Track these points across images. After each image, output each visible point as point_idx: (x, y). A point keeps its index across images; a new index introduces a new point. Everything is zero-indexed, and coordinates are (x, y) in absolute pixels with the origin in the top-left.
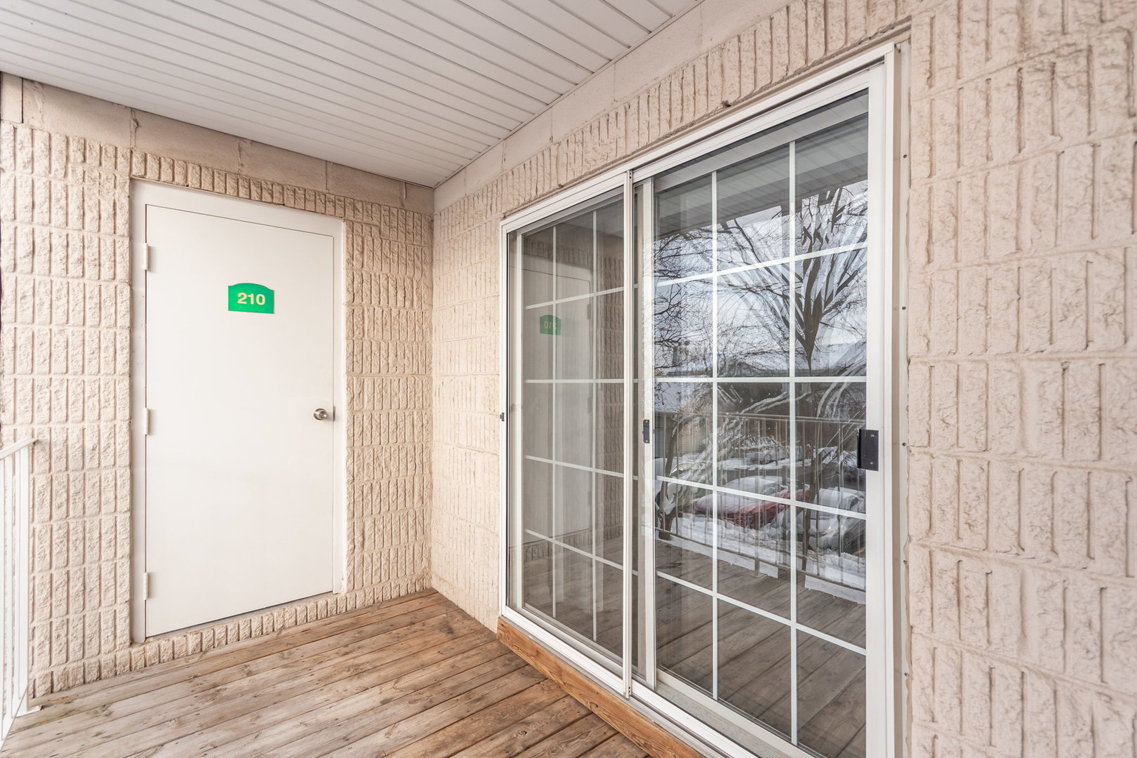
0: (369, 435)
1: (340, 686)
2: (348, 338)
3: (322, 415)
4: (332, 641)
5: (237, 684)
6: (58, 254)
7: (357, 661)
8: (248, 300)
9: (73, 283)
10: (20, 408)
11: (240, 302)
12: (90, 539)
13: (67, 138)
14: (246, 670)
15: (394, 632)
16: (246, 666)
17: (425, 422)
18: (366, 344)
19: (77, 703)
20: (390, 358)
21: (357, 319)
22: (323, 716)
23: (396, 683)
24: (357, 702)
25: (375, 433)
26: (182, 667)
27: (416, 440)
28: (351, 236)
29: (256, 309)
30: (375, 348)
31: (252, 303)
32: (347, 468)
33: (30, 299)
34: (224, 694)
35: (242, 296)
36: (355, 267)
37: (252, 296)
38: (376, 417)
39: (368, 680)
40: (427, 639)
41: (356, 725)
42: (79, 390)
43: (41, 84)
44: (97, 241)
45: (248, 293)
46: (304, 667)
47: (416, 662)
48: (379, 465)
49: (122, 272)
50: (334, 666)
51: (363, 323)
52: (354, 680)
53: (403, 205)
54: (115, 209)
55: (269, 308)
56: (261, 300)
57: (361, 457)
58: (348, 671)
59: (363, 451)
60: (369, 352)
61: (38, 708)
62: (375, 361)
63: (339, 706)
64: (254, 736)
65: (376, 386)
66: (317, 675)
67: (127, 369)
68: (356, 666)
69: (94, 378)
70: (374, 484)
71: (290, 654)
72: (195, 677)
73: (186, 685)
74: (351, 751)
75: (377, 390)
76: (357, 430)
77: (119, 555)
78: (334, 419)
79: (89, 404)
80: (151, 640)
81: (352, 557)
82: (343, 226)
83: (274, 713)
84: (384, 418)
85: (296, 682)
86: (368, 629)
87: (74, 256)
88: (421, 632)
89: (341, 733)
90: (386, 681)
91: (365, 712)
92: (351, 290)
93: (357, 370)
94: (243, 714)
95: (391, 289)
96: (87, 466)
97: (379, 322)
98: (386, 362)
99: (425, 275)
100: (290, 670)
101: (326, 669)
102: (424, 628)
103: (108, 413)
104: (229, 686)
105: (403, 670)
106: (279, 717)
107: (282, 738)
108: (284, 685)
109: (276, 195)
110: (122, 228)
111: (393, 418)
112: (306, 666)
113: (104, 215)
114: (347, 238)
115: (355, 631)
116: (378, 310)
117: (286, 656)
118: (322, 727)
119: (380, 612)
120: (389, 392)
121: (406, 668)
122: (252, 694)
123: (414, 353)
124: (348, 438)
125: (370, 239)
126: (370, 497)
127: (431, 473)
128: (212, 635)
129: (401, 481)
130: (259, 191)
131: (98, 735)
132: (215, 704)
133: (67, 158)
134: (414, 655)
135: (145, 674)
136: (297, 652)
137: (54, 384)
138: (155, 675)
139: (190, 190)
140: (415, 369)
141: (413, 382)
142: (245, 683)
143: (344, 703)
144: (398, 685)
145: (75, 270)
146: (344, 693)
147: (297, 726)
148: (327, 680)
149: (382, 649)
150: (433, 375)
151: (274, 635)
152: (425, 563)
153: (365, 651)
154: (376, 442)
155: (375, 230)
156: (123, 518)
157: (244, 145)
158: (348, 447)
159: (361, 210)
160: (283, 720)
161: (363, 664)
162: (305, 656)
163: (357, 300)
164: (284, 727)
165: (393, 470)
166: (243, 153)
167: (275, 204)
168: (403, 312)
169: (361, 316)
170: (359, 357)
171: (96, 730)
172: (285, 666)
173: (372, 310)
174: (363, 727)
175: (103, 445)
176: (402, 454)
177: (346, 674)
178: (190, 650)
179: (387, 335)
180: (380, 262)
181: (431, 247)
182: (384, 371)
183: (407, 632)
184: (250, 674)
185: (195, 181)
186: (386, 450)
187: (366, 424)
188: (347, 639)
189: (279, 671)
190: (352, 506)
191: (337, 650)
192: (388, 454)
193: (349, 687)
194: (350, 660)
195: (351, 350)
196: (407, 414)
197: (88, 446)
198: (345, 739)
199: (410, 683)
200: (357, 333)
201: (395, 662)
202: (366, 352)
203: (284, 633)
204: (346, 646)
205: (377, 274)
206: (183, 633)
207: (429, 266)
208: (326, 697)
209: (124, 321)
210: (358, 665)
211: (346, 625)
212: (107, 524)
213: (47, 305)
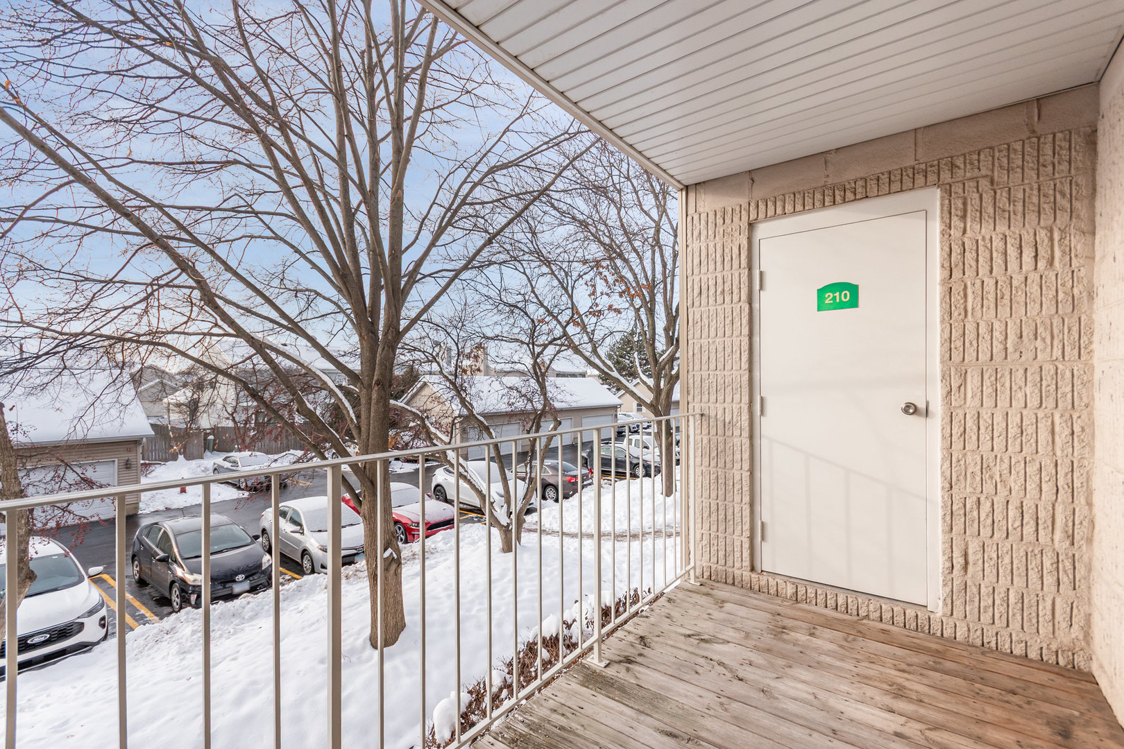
0: (974, 438)
1: (870, 692)
2: (943, 321)
3: (911, 409)
4: (900, 652)
5: (798, 636)
6: (712, 291)
7: (907, 684)
8: (834, 298)
9: (719, 308)
10: (696, 392)
11: (827, 302)
12: (729, 485)
13: (715, 211)
14: (812, 631)
15: (977, 685)
16: (814, 628)
17: (1077, 429)
18: (970, 327)
19: (715, 592)
20: (1009, 341)
21: (957, 297)
22: (835, 703)
23: (928, 729)
24: (873, 715)
25: (986, 437)
26: (777, 604)
27: (1059, 453)
28: (947, 202)
29: (841, 306)
30: (983, 330)
31: (838, 301)
32: (943, 473)
33: (699, 323)
34: (785, 636)
35: (829, 296)
36: (952, 238)
37: (837, 294)
38: (985, 416)
39: (900, 705)
40: (1015, 719)
41: (853, 730)
42: (722, 381)
43: (704, 182)
44: (730, 276)
45: (834, 292)
46: (855, 656)
47: (976, 729)
48: (991, 477)
49: (744, 297)
50: (881, 673)
51: (966, 301)
52: (888, 697)
53: (1034, 132)
54: (740, 251)
55: (854, 303)
56: (846, 296)
57: (962, 463)
58: (890, 685)
59: (965, 455)
60: (973, 335)
61: (699, 584)
62: (984, 346)
63: (854, 705)
64: (776, 676)
65: (986, 377)
66: (860, 670)
67: (747, 366)
68: (901, 688)
69: (730, 373)
70: (982, 499)
71: (854, 640)
72: (779, 614)
73: (769, 616)
74: (830, 743)
75: (987, 383)
76: (957, 430)
77: (744, 502)
78: (927, 416)
79: (727, 391)
80: (765, 573)
81: (949, 577)
82: (938, 193)
83: (804, 673)
84: (999, 418)
85: (838, 663)
86: (949, 665)
87: (719, 290)
88: (1017, 708)
89: (836, 725)
90: (919, 720)
91: (872, 727)
92: (947, 265)
93: (957, 357)
94: (784, 657)
95: (1012, 252)
96: (727, 434)
97: (991, 297)
98: (1002, 347)
99: (1078, 217)
100: (842, 651)
101: (872, 671)
102: (1025, 706)
103: (737, 397)
104: (792, 634)
105: (949, 725)
106: (803, 678)
107: (792, 693)
108: (828, 660)
109: (859, 190)
110: (744, 263)
111: (1014, 420)
112: (857, 657)
113: (734, 257)
114: (942, 205)
115: (932, 659)
116: (990, 283)
117: (849, 640)
118: (825, 708)
119: (982, 658)
120: (1007, 385)
121: (955, 726)
122: (801, 649)
123: (1056, 331)
124: (943, 437)
125: (976, 196)
126: (975, 513)
127: (1090, 504)
128: (804, 591)
129: (1029, 504)
130: (842, 193)
131: (709, 614)
132: (774, 639)
133: (716, 225)
134: (979, 721)
135: (754, 596)
136: (861, 642)
137: (711, 377)
138: (760, 600)
139: (788, 217)
140: (1057, 353)
141: (1053, 372)
142: (802, 637)
143: (860, 706)
144: (928, 733)
145: (720, 300)
146: (868, 699)
147: (810, 694)
148: (865, 679)
149: (946, 692)
150: (1095, 361)
151: (856, 618)
152: (1076, 632)
153: (925, 681)
154: (985, 447)
155: (984, 184)
156: (746, 475)
157: (829, 157)
158: (943, 449)
159: (962, 166)
160: (804, 682)
161: (911, 690)
162: (864, 650)
163: (957, 274)
164: (800, 686)
165: (1015, 488)
166: (828, 164)
167: (859, 199)
168: (1033, 277)
169: (962, 294)
170: (959, 343)
171: (710, 611)
172: (841, 646)
173: (978, 283)
174: (858, 736)
175: (734, 420)
176: (1032, 469)
177: (888, 688)
178: (789, 595)
179: (1004, 311)
180: (991, 221)
181: (1093, 171)
182: (998, 357)
183: (996, 696)
184: (812, 635)
185: (790, 208)
186: (1002, 460)
187: (970, 423)
188: (916, 660)
189: (833, 647)
190: (948, 518)
191: (897, 663)
192: (1006, 465)
193: (877, 698)
194: (900, 678)
195: (947, 335)
196: (1040, 415)
197: (727, 421)
198: (834, 732)
199: (945, 742)
200: (955, 314)
201: (948, 711)
202: (970, 336)
203: (865, 621)
204: (908, 665)
205: (988, 237)
206: (786, 579)
207: (1086, 202)
208: (850, 690)
209: (746, 331)
210: (905, 688)
211: (930, 648)
212: (737, 478)
213: (707, 326)
